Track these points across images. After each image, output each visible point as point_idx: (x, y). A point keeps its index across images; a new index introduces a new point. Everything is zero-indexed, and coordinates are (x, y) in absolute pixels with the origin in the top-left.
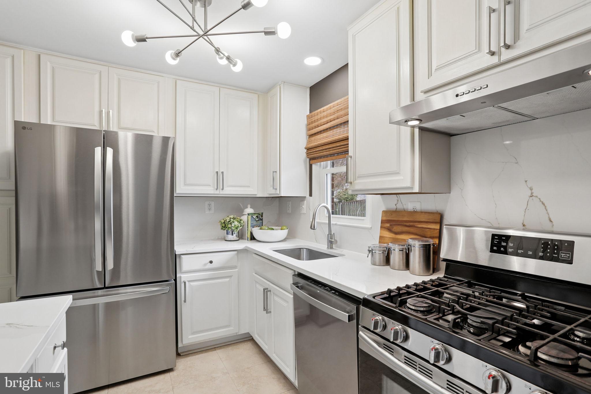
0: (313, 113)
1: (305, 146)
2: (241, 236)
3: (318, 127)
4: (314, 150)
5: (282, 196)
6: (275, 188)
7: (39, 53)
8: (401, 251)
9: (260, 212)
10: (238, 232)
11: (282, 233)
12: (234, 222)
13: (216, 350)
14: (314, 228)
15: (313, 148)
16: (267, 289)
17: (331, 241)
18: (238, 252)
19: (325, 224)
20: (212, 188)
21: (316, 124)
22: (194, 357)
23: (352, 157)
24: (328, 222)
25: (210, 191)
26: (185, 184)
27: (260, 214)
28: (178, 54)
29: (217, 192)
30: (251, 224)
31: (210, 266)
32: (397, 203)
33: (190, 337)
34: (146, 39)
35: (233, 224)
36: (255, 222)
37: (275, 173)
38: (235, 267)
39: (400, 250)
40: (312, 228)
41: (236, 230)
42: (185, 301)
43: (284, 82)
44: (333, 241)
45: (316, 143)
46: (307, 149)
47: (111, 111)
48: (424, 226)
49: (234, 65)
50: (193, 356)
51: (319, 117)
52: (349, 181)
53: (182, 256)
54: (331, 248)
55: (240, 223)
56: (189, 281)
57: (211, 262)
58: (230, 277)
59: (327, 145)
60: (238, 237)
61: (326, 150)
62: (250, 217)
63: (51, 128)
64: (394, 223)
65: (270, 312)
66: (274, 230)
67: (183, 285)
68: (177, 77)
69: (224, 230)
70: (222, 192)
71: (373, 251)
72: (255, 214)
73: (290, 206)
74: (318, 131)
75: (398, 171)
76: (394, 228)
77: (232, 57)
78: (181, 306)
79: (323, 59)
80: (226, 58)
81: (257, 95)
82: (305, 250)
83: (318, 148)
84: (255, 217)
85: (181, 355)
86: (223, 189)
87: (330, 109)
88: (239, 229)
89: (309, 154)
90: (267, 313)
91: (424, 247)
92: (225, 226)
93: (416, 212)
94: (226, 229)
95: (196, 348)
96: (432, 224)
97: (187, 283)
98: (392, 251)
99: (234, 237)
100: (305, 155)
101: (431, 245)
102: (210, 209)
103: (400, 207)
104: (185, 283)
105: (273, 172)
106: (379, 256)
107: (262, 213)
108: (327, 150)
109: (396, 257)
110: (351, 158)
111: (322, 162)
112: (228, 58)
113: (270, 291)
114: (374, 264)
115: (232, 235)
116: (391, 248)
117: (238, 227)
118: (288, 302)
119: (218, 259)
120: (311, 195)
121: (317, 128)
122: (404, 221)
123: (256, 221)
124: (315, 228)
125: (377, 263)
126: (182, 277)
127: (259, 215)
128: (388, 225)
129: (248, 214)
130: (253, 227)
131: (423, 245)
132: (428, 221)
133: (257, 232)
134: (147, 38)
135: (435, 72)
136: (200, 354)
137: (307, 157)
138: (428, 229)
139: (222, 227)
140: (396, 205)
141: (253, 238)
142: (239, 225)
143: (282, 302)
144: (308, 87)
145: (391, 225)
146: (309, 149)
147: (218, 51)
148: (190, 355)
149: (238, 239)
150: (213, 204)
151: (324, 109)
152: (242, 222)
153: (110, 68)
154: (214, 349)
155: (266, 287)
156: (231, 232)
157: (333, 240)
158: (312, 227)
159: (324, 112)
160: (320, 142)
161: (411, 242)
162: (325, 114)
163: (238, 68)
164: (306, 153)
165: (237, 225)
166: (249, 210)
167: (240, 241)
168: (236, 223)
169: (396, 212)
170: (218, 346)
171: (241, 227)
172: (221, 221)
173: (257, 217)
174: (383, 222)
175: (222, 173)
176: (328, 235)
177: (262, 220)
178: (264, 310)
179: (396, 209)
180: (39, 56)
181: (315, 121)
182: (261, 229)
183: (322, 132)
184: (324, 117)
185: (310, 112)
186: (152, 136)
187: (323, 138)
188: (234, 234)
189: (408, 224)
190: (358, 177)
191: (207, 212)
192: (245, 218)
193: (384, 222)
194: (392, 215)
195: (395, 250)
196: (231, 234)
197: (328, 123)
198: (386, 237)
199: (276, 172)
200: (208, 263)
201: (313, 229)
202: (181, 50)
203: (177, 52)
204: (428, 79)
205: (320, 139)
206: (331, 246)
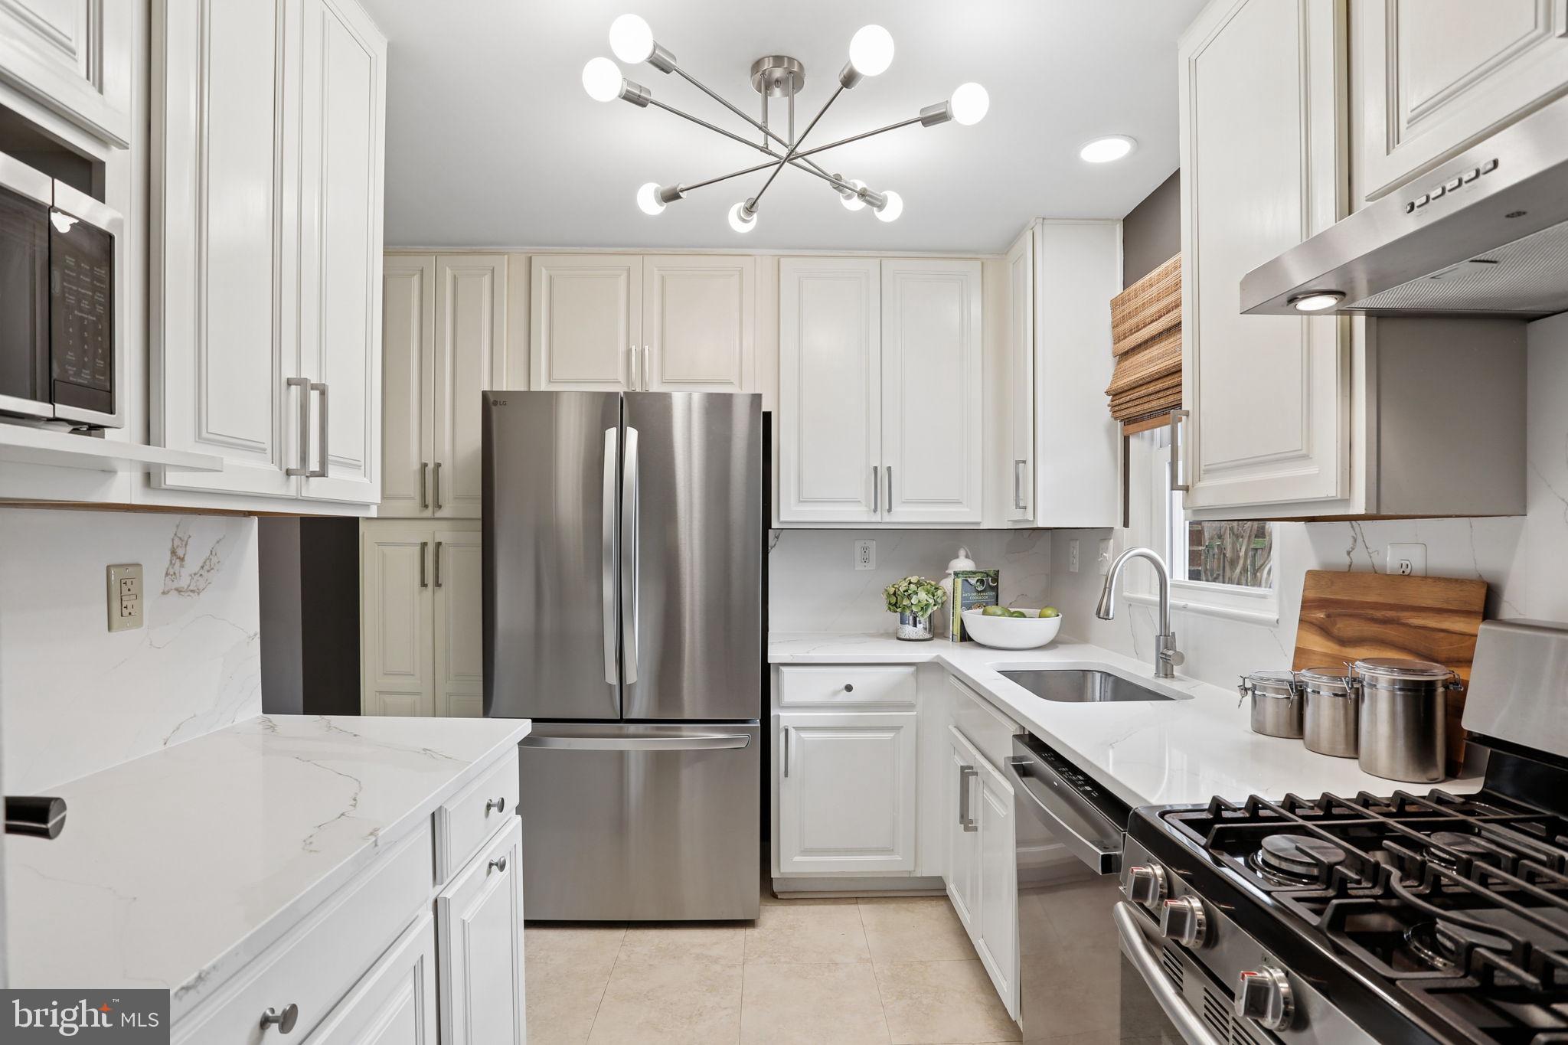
0: (1133, 287)
1: (1106, 386)
2: (936, 631)
3: (1137, 331)
4: (1128, 398)
5: (1040, 526)
6: (1021, 504)
7: (530, 255)
8: (1340, 698)
9: (991, 569)
10: (930, 615)
11: (1047, 626)
12: (916, 593)
13: (857, 903)
14: (1108, 614)
15: (1127, 391)
16: (972, 768)
17: (1166, 655)
18: (917, 670)
19: (1146, 603)
20: (865, 509)
21: (1133, 322)
22: (806, 908)
23: (1191, 412)
24: (1157, 599)
25: (857, 514)
26: (801, 501)
27: (992, 574)
28: (750, 209)
29: (877, 518)
30: (963, 598)
31: (845, 697)
32: (1353, 549)
33: (797, 859)
34: (681, 193)
35: (914, 597)
36: (974, 594)
37: (1022, 465)
38: (910, 706)
39: (1336, 695)
40: (1101, 615)
41: (920, 613)
42: (786, 775)
43: (1044, 219)
44: (1170, 656)
45: (1134, 377)
46: (1114, 395)
47: (647, 348)
48: (1432, 622)
49: (881, 207)
50: (803, 905)
51: (1139, 301)
52: (1180, 483)
53: (783, 669)
54: (1168, 674)
55: (934, 596)
56: (797, 729)
57: (849, 688)
58: (896, 729)
59: (1160, 381)
60: (930, 631)
61: (1157, 396)
62: (959, 581)
63: (550, 399)
64: (1339, 611)
65: (975, 829)
66: (1025, 617)
67: (782, 735)
68: (780, 252)
69: (896, 612)
70: (887, 518)
71: (1256, 692)
72: (974, 573)
73: (1076, 552)
74: (1139, 341)
75: (1304, 452)
76: (1338, 626)
77: (871, 189)
78: (779, 784)
79: (1135, 140)
80: (858, 195)
81: (979, 263)
82: (1098, 675)
83: (1137, 390)
84: (973, 581)
85: (779, 897)
86: (890, 510)
87: (1167, 275)
88: (929, 612)
89: (1116, 408)
90: (967, 829)
91: (1409, 690)
92: (896, 603)
93: (1408, 575)
94: (899, 610)
95: (814, 890)
96: (1457, 619)
97: (792, 733)
98: (1311, 696)
99: (919, 631)
100: (1107, 413)
101: (1439, 684)
102: (865, 560)
103: (1360, 558)
104: (787, 731)
105: (1017, 462)
106: (1275, 708)
107: (997, 573)
108: (1161, 395)
109: (1323, 713)
110: (1188, 416)
111: (1159, 429)
112: (863, 195)
113: (976, 774)
114: (1259, 729)
115: (915, 625)
116: (1307, 684)
117: (926, 605)
118: (1007, 806)
119: (868, 682)
120: (1126, 524)
121: (1135, 332)
122: (1367, 603)
123: (978, 592)
124: (1111, 616)
125: (1269, 728)
126: (781, 716)
127: (988, 575)
128: (1322, 616)
129: (956, 574)
130: (970, 608)
131: (1405, 681)
132: (1445, 606)
133: (977, 622)
134: (681, 191)
135: (1407, 128)
136: (820, 904)
137: (1112, 417)
138: (1442, 635)
139: (890, 604)
140: (1349, 553)
141: (965, 637)
142: (931, 601)
143: (998, 806)
144: (1119, 220)
145: (1328, 616)
146: (1117, 394)
147: (837, 183)
148: (798, 901)
149: (927, 636)
150: (873, 545)
151: (1151, 279)
152: (940, 593)
153: (646, 257)
154: (855, 901)
155: (971, 763)
156: (911, 618)
157: (1170, 653)
158: (1099, 613)
159: (1151, 286)
160: (1143, 373)
161: (1362, 669)
162: (1154, 291)
163: (893, 211)
164: (1109, 406)
165: (925, 602)
166: (963, 563)
167: (936, 641)
168: (923, 595)
169: (1347, 575)
170: (865, 895)
171: (935, 605)
172: (886, 590)
173: (981, 581)
174: (1306, 605)
175: (889, 469)
176: (1158, 638)
177: (996, 589)
178: (961, 823)
179: (1350, 566)
180: (530, 259)
181: (1130, 316)
182: (984, 613)
183: (1149, 343)
184: (1151, 302)
185: (1126, 286)
186: (731, 395)
187: (1150, 361)
188: (920, 623)
189: (1379, 614)
190: (1207, 471)
191: (860, 566)
192: (947, 584)
193: (1310, 606)
194: (1332, 583)
195: (1319, 693)
196: (911, 622)
197: (1160, 317)
198: (1314, 652)
199: (1024, 462)
200: (841, 690)
201: (1106, 619)
202: (755, 197)
203: (748, 206)
204: (1387, 155)
205: (1143, 366)
206: (1166, 670)
